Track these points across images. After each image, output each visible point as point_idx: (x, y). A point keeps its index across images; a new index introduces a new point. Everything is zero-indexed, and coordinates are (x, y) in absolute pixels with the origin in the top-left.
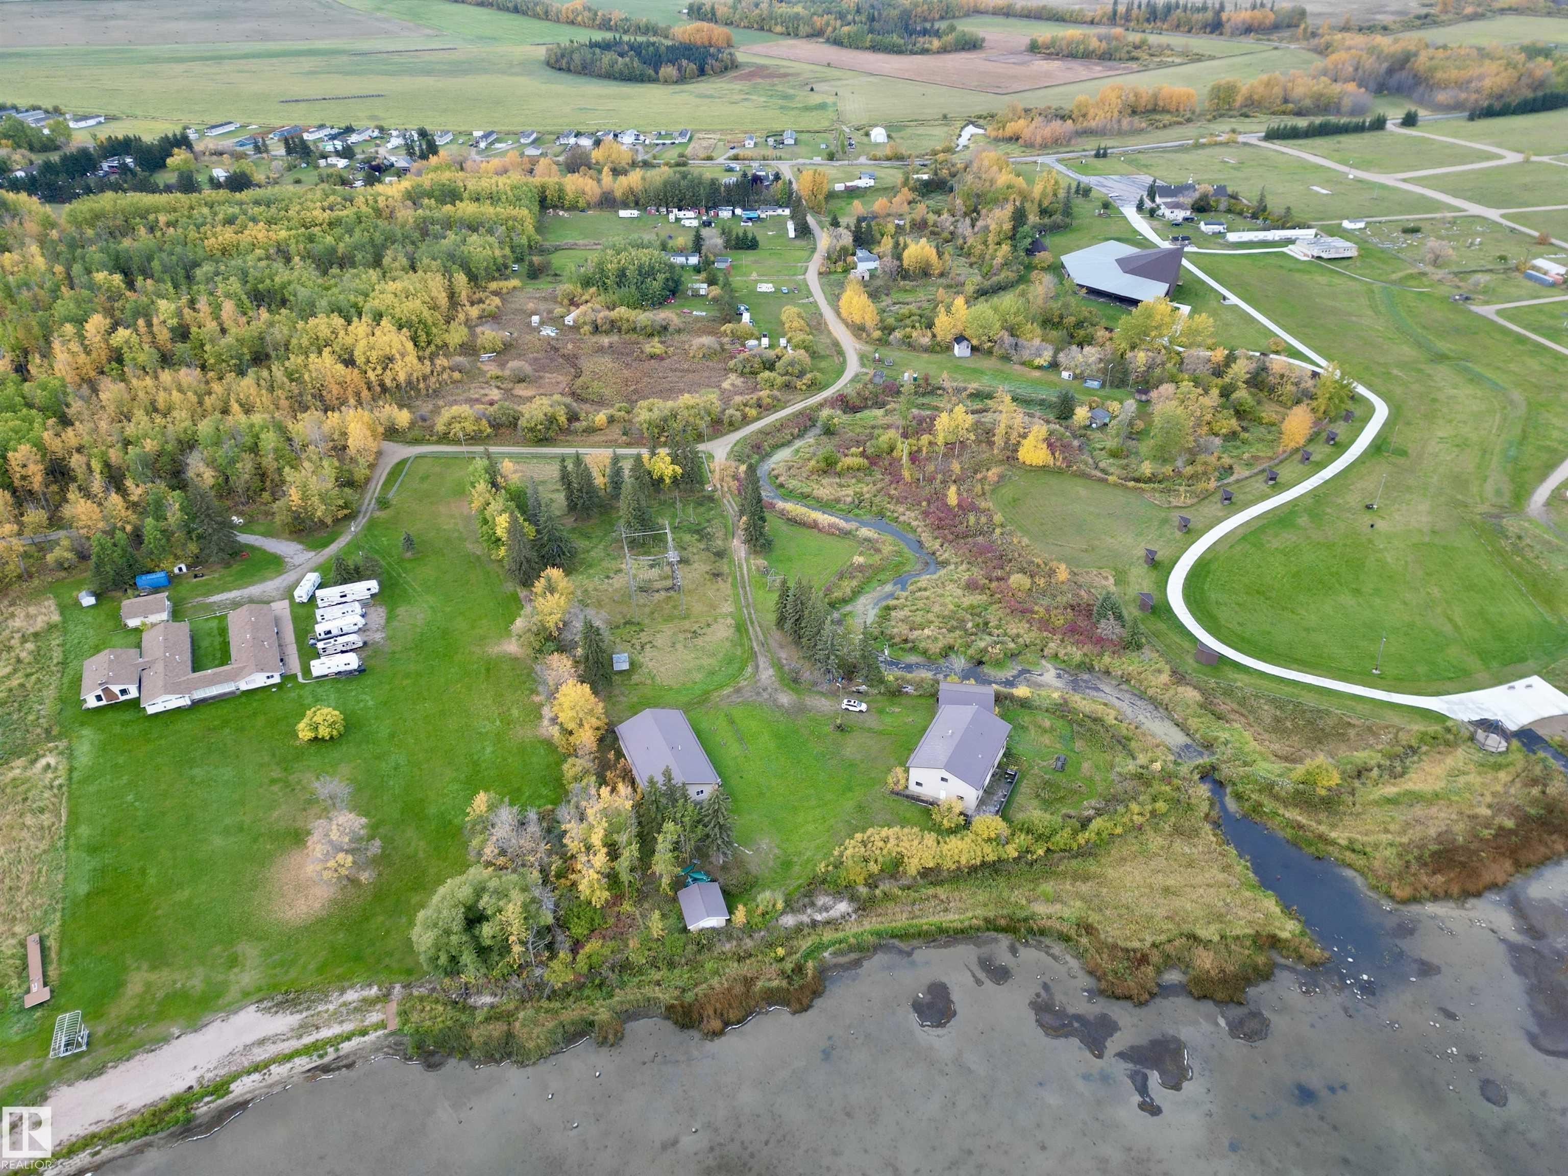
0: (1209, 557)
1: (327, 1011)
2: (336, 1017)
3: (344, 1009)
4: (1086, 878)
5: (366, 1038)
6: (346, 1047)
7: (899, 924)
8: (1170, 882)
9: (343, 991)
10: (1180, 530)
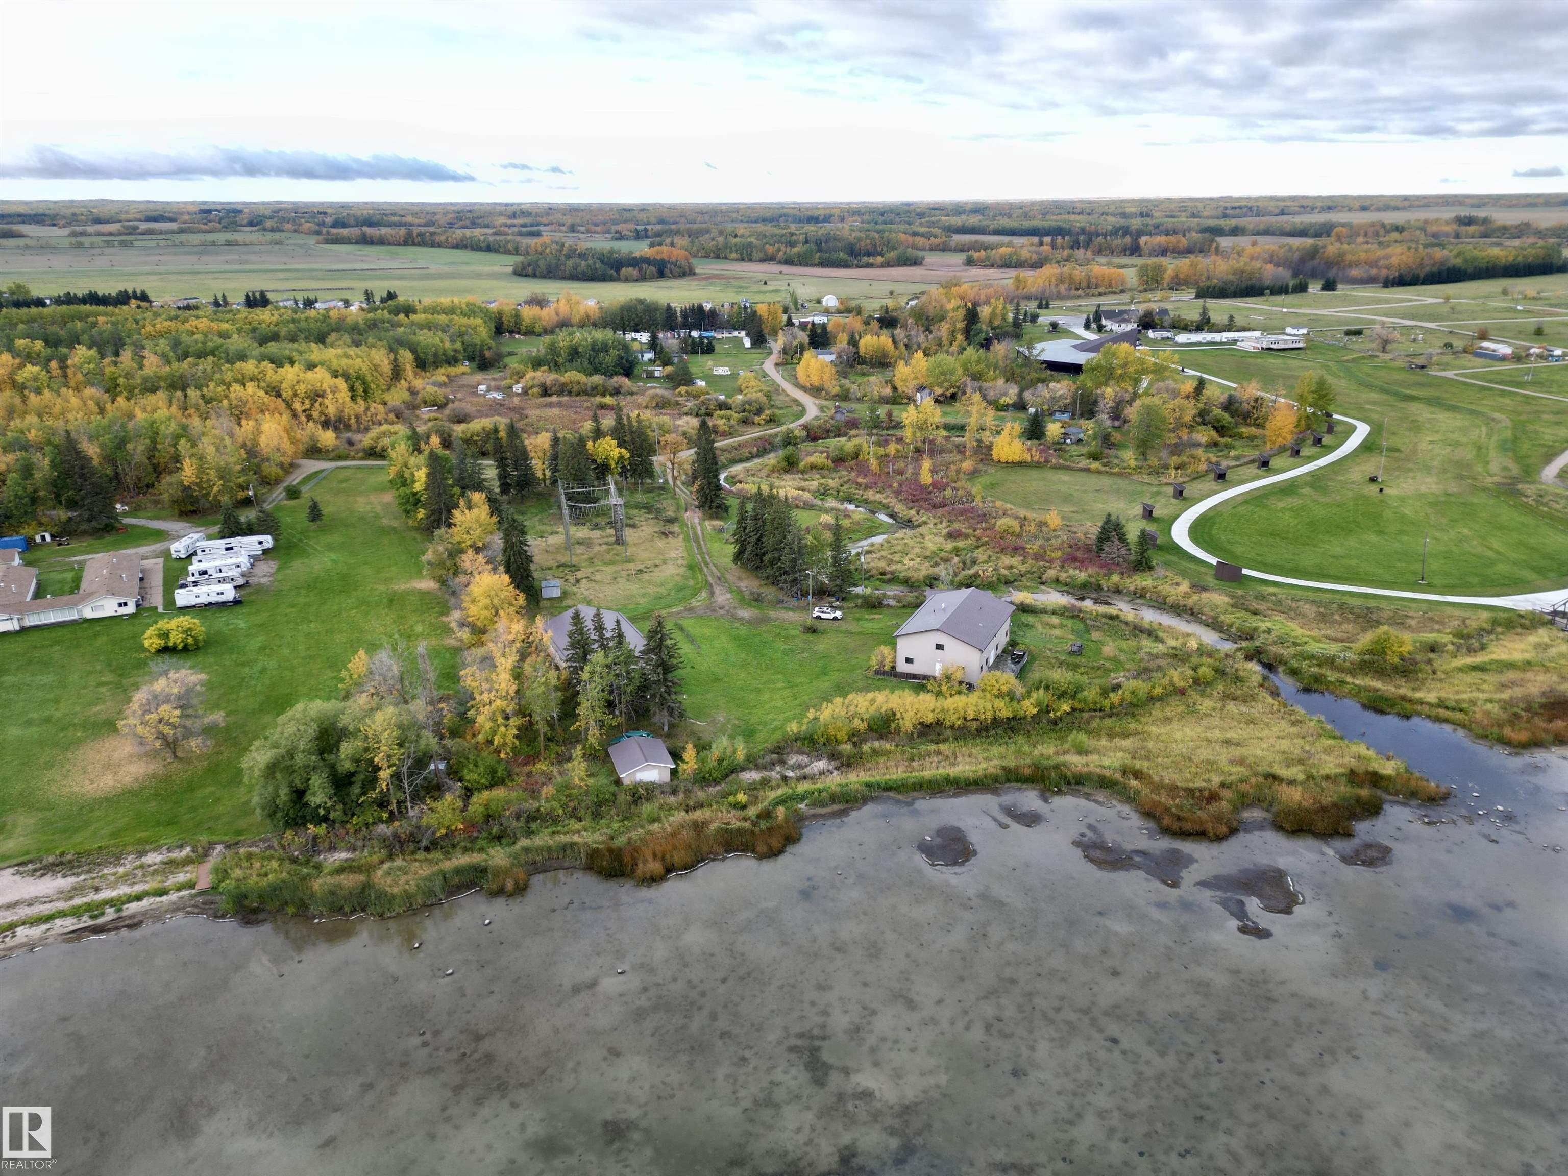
0: (1211, 514)
1: (114, 874)
2: (127, 878)
3: (139, 873)
4: (1125, 735)
5: (164, 898)
6: (133, 907)
7: (894, 777)
8: (1230, 735)
9: (141, 854)
10: (1174, 497)
